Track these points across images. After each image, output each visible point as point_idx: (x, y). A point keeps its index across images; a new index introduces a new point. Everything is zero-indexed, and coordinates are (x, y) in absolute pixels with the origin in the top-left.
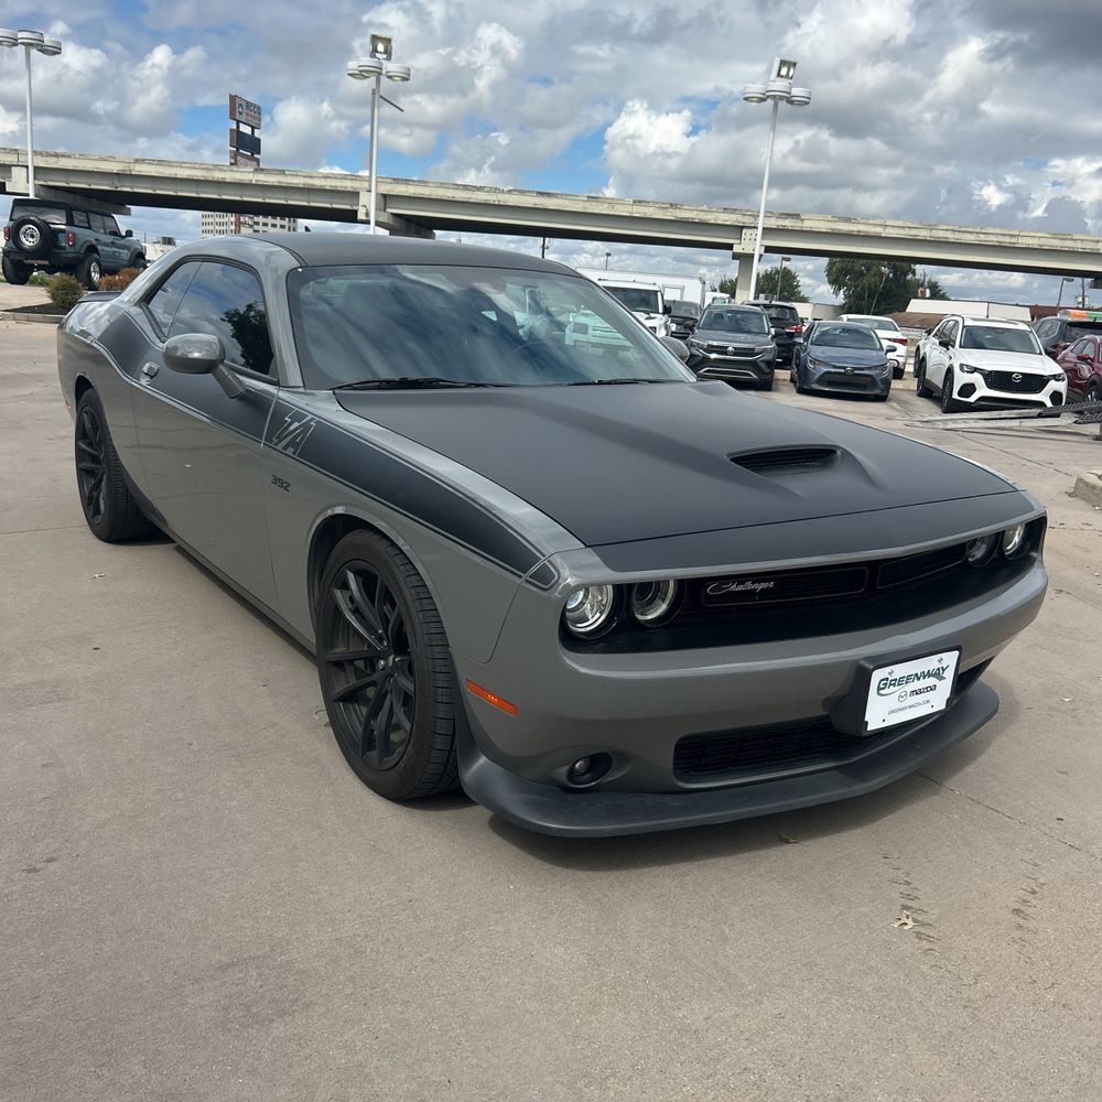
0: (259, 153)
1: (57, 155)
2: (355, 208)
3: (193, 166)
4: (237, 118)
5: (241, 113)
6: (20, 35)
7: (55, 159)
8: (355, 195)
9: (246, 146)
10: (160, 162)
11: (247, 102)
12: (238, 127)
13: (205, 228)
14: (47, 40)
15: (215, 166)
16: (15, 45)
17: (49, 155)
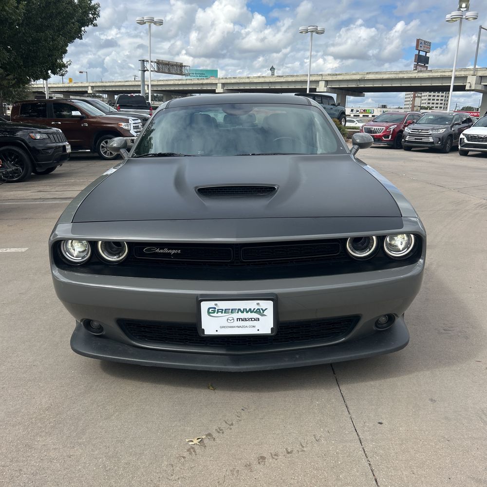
0: (428, 64)
1: (336, 75)
2: (465, 84)
3: (391, 73)
4: (419, 49)
5: (421, 47)
6: (309, 28)
7: (336, 76)
8: (465, 78)
9: (422, 61)
10: (377, 73)
11: (425, 41)
12: (419, 53)
13: (406, 100)
14: (319, 29)
15: (400, 72)
16: (307, 32)
17: (333, 75)
